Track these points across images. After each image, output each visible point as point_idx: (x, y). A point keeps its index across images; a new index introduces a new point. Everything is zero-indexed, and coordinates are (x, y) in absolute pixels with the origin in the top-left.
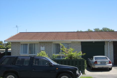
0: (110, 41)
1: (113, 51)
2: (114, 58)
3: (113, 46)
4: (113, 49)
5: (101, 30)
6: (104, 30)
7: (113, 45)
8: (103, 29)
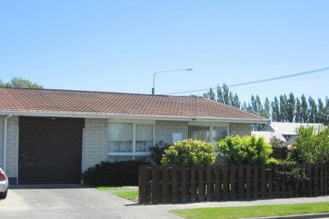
0: (10, 115)
1: (17, 145)
2: (19, 165)
3: (18, 130)
4: (18, 138)
5: (8, 84)
6: (14, 84)
7: (17, 127)
8: (13, 82)
